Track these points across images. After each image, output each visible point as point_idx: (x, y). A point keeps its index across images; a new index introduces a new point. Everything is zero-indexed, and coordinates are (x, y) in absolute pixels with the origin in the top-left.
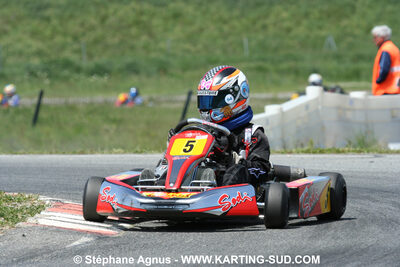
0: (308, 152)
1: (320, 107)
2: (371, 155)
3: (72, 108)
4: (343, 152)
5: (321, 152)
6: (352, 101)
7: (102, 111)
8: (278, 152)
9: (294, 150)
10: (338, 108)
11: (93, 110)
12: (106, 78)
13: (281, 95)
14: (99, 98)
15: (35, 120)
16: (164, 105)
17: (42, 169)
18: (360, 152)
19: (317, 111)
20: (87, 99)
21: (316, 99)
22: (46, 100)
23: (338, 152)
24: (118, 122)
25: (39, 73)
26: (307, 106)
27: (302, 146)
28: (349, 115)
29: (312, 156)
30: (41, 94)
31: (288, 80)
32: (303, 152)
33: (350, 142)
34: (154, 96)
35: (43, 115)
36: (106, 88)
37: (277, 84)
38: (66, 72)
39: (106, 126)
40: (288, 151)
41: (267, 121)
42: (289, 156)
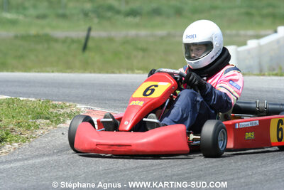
0: (277, 75)
3: (111, 40)
8: (255, 75)
9: (266, 73)
11: (126, 42)
12: (137, 19)
13: (262, 32)
14: (132, 32)
15: (85, 48)
17: (82, 85)
22: (93, 34)
24: (144, 50)
26: (278, 41)
27: (273, 70)
30: (90, 30)
32: (273, 75)
35: (90, 44)
36: (137, 26)
37: (260, 25)
39: (135, 53)
40: (263, 73)
41: (249, 51)
42: (262, 77)
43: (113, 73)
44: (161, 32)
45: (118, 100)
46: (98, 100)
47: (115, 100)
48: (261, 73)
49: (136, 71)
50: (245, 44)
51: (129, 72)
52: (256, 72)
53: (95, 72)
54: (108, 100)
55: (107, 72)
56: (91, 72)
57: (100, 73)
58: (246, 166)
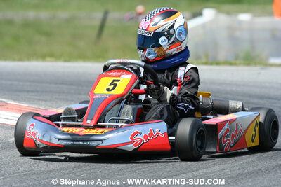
6: (240, 22)
23: (231, 64)
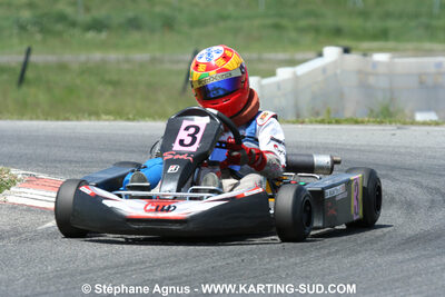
0: (322, 122)
1: (339, 71)
2: (393, 127)
3: (62, 67)
4: (362, 122)
5: (338, 122)
6: (375, 64)
7: (96, 71)
8: (289, 122)
9: (307, 120)
10: (360, 72)
11: (86, 70)
12: (104, 35)
13: (299, 56)
14: (97, 56)
15: (21, 80)
16: (168, 66)
18: (381, 123)
19: (336, 75)
20: (83, 57)
21: (335, 62)
22: (34, 58)
23: (357, 122)
24: (114, 84)
25: (29, 27)
26: (324, 70)
27: (317, 114)
28: (372, 80)
29: (327, 126)
30: (29, 52)
31: (308, 39)
32: (317, 122)
33: (372, 111)
34: (158, 54)
35: (29, 74)
36: (103, 46)
37: (295, 44)
38: (59, 27)
39: (101, 88)
40: (300, 120)
41: (279, 86)
42: (300, 126)
43: (67, 119)
44: (140, 56)
45: (76, 162)
46: (44, 161)
47: (71, 162)
48: (299, 120)
49: (104, 117)
50: (273, 74)
51: (93, 118)
52: (291, 117)
53: (38, 118)
54: (60, 162)
55: (58, 119)
56: (31, 119)
57: (46, 119)
58: (276, 264)
